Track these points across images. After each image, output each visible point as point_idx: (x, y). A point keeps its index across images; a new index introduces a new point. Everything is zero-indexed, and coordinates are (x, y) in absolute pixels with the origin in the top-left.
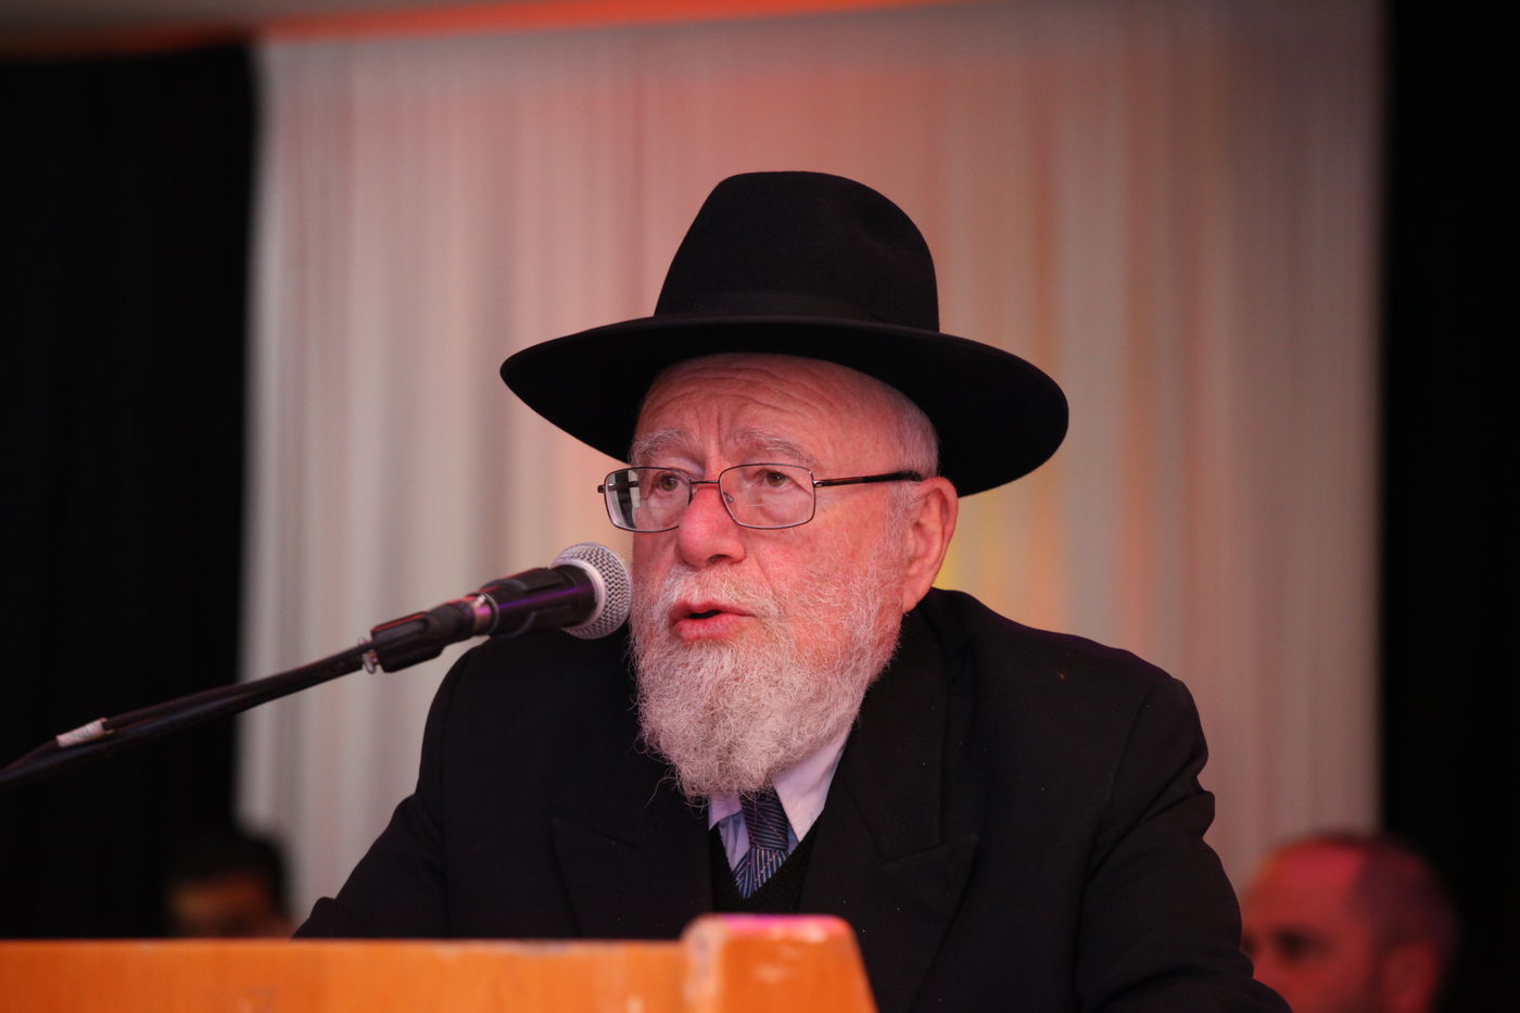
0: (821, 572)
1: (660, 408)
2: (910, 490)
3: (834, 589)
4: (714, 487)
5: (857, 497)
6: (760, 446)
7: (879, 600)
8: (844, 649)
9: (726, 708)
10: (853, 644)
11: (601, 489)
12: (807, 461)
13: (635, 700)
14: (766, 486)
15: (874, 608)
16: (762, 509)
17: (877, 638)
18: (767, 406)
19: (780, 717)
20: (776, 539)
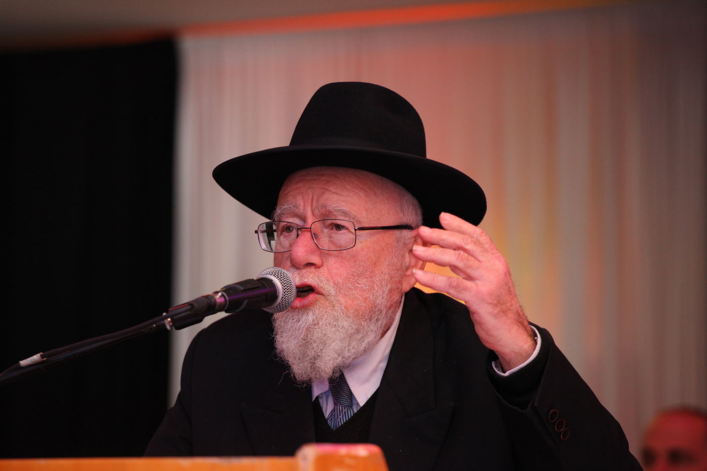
0: (359, 273)
1: (287, 194)
2: (407, 234)
3: (365, 280)
4: (308, 231)
5: (378, 236)
6: (330, 212)
7: (389, 286)
8: (370, 309)
9: (311, 339)
10: (375, 307)
11: (256, 232)
12: (353, 219)
13: (272, 334)
14: (334, 231)
15: (386, 290)
16: (332, 241)
17: (389, 305)
18: (334, 193)
19: (338, 342)
20: (337, 256)
